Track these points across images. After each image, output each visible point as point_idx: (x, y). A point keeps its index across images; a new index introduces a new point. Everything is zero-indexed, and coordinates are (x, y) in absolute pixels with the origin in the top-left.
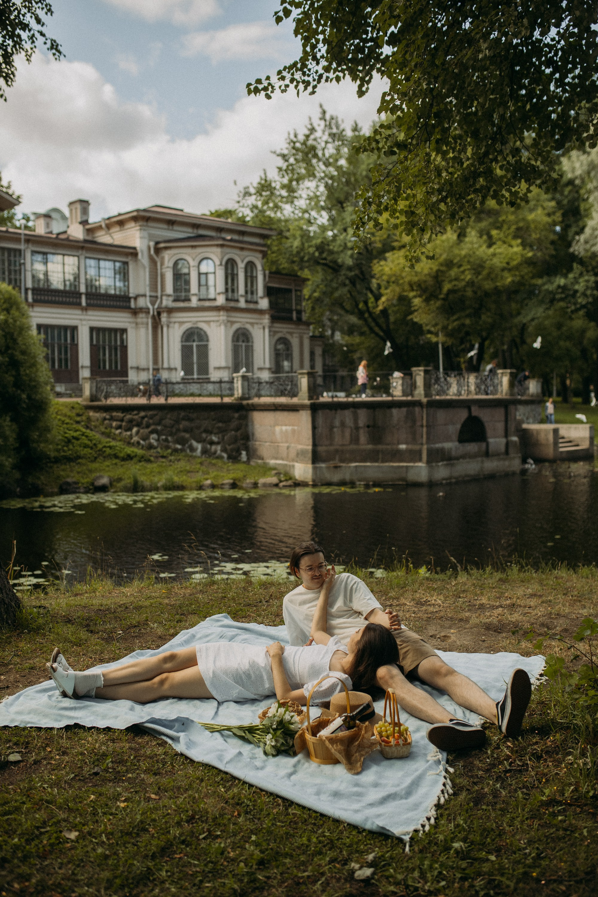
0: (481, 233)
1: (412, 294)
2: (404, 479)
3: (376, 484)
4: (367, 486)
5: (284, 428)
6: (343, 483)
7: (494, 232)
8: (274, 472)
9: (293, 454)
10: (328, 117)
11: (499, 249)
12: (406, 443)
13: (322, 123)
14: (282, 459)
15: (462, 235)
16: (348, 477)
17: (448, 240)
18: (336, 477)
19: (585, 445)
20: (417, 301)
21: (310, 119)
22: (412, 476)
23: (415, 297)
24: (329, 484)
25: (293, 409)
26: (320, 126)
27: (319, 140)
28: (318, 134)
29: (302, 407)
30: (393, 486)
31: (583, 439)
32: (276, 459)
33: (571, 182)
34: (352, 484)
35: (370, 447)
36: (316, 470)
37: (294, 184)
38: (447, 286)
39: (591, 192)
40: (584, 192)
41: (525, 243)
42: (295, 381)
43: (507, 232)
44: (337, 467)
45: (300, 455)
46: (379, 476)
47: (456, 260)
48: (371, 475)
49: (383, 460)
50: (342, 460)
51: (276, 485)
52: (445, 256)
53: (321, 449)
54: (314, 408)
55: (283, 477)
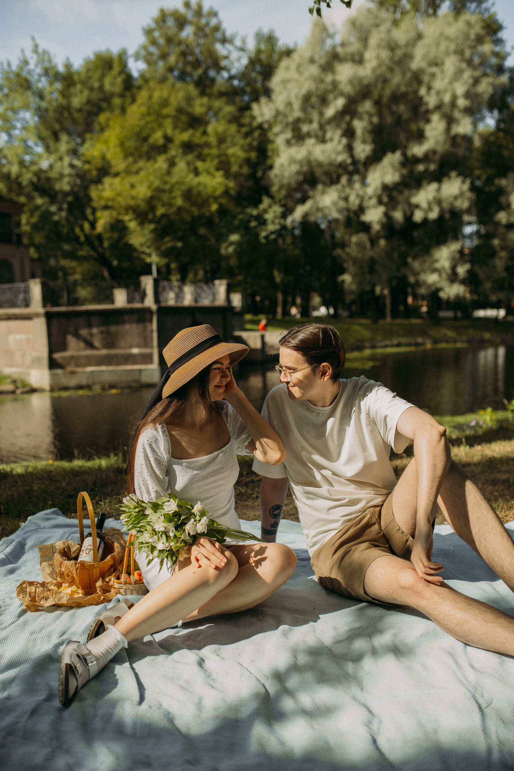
0: (188, 164)
1: (127, 218)
2: (138, 381)
3: (112, 386)
4: (103, 389)
5: (18, 337)
6: (80, 387)
7: (199, 164)
8: (9, 380)
9: (28, 361)
10: (40, 50)
11: (203, 179)
12: (139, 346)
13: (35, 56)
14: (17, 366)
15: (172, 163)
16: (84, 381)
17: (160, 168)
18: (73, 382)
20: (132, 225)
21: (22, 50)
22: (145, 379)
23: (130, 220)
24: (66, 388)
25: (28, 318)
26: (33, 59)
27: (32, 73)
28: (32, 67)
29: (37, 315)
30: (129, 387)
32: (11, 366)
33: (260, 127)
34: (89, 387)
35: (104, 352)
36: (53, 377)
37: (10, 114)
38: (160, 211)
39: (277, 135)
40: (270, 135)
41: (227, 175)
42: (27, 291)
43: (210, 164)
44: (73, 373)
45: (36, 362)
46: (114, 379)
47: (167, 187)
48: (107, 378)
49: (118, 364)
50: (78, 365)
51: (13, 392)
52: (157, 183)
53: (57, 356)
54: (49, 316)
55: (19, 384)
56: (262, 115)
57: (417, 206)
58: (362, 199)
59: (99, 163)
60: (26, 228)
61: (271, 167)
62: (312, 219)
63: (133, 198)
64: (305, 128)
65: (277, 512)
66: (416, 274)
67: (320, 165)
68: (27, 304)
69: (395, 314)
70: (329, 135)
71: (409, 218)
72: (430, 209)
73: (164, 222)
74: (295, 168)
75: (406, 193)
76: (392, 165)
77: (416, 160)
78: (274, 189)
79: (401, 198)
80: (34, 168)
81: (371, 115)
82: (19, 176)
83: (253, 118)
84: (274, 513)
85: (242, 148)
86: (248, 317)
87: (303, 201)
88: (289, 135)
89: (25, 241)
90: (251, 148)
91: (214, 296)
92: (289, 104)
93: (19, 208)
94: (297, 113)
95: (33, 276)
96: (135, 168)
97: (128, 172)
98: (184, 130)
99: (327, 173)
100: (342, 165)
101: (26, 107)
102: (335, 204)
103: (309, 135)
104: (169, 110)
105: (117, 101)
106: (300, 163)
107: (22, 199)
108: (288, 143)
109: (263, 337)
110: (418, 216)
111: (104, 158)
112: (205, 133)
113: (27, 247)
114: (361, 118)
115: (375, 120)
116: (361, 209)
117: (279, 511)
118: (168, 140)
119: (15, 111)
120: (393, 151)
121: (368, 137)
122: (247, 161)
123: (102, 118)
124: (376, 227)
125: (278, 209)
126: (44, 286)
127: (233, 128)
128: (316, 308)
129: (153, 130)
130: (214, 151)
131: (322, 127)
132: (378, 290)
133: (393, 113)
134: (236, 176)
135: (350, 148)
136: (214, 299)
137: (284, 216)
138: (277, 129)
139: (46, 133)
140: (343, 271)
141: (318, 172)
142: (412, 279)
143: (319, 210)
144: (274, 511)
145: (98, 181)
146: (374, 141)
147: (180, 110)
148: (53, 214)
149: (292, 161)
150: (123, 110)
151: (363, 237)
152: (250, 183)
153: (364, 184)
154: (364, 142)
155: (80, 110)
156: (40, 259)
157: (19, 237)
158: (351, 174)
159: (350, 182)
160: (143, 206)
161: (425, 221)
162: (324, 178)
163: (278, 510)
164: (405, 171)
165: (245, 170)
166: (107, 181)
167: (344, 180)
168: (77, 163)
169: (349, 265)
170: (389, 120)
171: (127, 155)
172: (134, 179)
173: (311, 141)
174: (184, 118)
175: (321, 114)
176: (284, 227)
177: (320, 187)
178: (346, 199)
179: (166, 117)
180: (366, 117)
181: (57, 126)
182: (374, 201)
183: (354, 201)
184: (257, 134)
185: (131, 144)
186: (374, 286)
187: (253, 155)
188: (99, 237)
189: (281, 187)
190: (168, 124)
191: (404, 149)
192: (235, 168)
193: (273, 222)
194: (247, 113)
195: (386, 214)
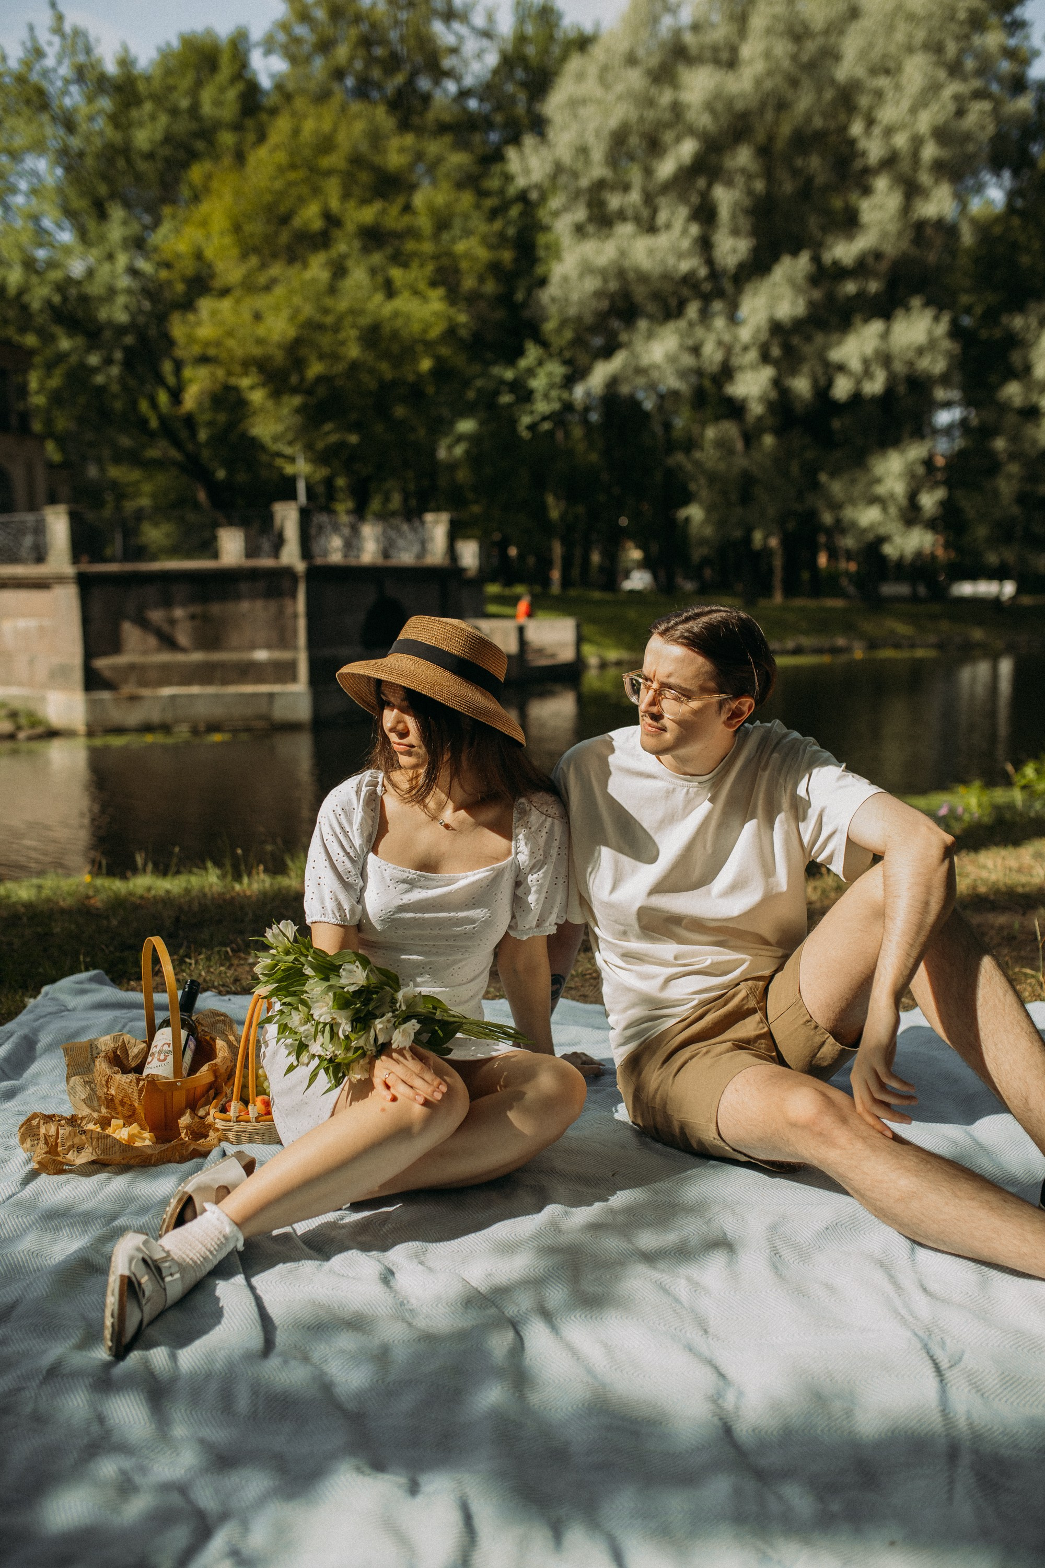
0: (373, 272)
1: (245, 382)
2: (266, 718)
3: (214, 727)
4: (195, 731)
5: (22, 623)
6: (147, 728)
7: (396, 273)
9: (42, 672)
10: (67, 28)
11: (404, 303)
12: (268, 646)
13: (56, 40)
14: (20, 684)
15: (339, 270)
16: (155, 716)
17: (314, 280)
18: (134, 717)
19: (567, 655)
20: (257, 397)
21: (31, 28)
22: (280, 712)
23: (252, 388)
24: (119, 730)
25: (41, 584)
26: (52, 47)
27: (52, 75)
28: (50, 62)
29: (60, 580)
30: (248, 730)
31: (563, 645)
32: (7, 685)
33: (523, 197)
34: (165, 728)
35: (197, 657)
36: (92, 706)
38: (315, 369)
39: (556, 214)
40: (543, 214)
41: (453, 296)
42: (40, 530)
43: (418, 274)
44: (133, 698)
45: (57, 676)
46: (217, 712)
47: (329, 320)
48: (203, 711)
49: (225, 682)
50: (143, 684)
51: (11, 737)
52: (308, 310)
53: (101, 663)
54: (85, 583)
55: (23, 721)
56: (527, 171)
57: (841, 368)
58: (728, 350)
59: (188, 267)
60: (37, 400)
61: (543, 282)
62: (625, 390)
63: (260, 342)
64: (614, 202)
66: (836, 507)
67: (643, 278)
68: (40, 556)
69: (792, 588)
70: (662, 217)
71: (823, 391)
72: (867, 373)
73: (322, 391)
74: (591, 284)
75: (819, 339)
76: (791, 282)
77: (840, 272)
78: (550, 326)
79: (807, 350)
80: (55, 275)
81: (750, 177)
82: (23, 291)
83: (508, 178)
85: (485, 241)
86: (493, 589)
87: (607, 352)
88: (580, 214)
89: (37, 426)
90: (502, 240)
91: (423, 545)
92: (583, 151)
93: (25, 357)
94: (598, 170)
95: (53, 500)
96: (262, 279)
97: (249, 287)
98: (364, 202)
99: (657, 296)
100: (688, 280)
101: (38, 147)
102: (672, 359)
103: (621, 216)
104: (334, 160)
105: (227, 138)
106: (603, 274)
107: (30, 340)
108: (579, 230)
109: (521, 630)
110: (842, 388)
111: (199, 256)
112: (407, 208)
113: (41, 439)
114: (729, 183)
115: (759, 186)
116: (727, 372)
118: (332, 221)
119: (15, 155)
120: (795, 253)
121: (745, 223)
122: (495, 268)
123: (196, 173)
124: (756, 409)
125: (556, 369)
126: (75, 519)
127: (467, 199)
128: (630, 572)
129: (302, 201)
130: (427, 247)
131: (649, 199)
132: (758, 538)
133: (795, 173)
134: (472, 299)
135: (705, 245)
136: (423, 551)
137: (569, 381)
138: (556, 202)
139: (79, 203)
140: (687, 499)
141: (640, 293)
142: (827, 518)
143: (640, 371)
145: (187, 305)
146: (755, 232)
147: (357, 160)
148: (93, 371)
149: (587, 269)
150: (240, 157)
151: (730, 429)
152: (499, 314)
153: (733, 319)
154: (735, 232)
155: (150, 156)
156: (66, 465)
157: (25, 418)
158: (706, 299)
159: (705, 315)
160: (279, 357)
161: (857, 398)
162: (651, 306)
164: (817, 295)
165: (490, 287)
166: (205, 305)
167: (692, 310)
168: (144, 266)
169: (699, 486)
170: (788, 187)
171: (246, 251)
172: (262, 302)
173: (625, 229)
174: (364, 177)
175: (648, 172)
176: (568, 407)
177: (643, 324)
178: (696, 350)
179: (329, 173)
180: (740, 180)
181: (103, 189)
182: (752, 355)
183: (712, 354)
184: (514, 212)
185: (256, 228)
186: (749, 531)
187: (507, 256)
188: (189, 421)
189: (564, 322)
190: (333, 189)
191: (817, 248)
192: (469, 283)
193: (546, 396)
194: (496, 168)
195: (777, 383)
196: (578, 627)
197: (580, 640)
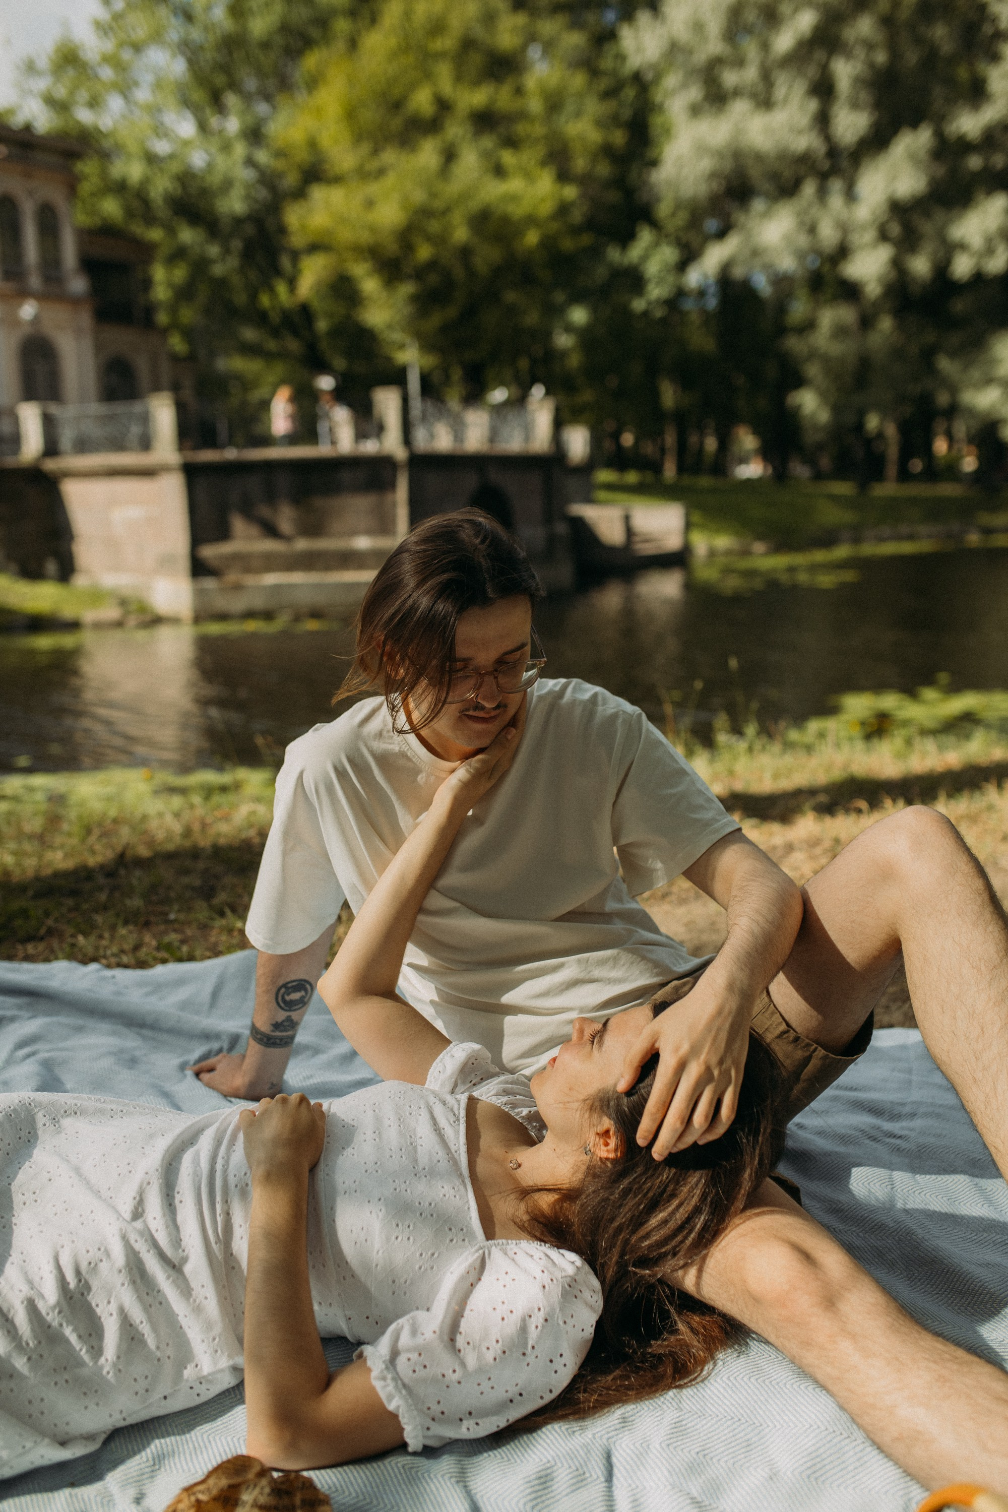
0: (486, 155)
1: (358, 270)
3: (316, 614)
4: (297, 618)
5: (131, 512)
6: (249, 615)
7: (508, 158)
8: (113, 599)
9: (150, 559)
11: (514, 185)
12: (369, 532)
14: (129, 571)
15: (450, 156)
16: (258, 602)
17: (424, 167)
18: (238, 604)
19: (673, 542)
20: (370, 285)
23: (365, 276)
24: (223, 617)
25: (147, 472)
29: (166, 468)
31: (670, 533)
32: (117, 571)
33: (636, 76)
34: (268, 615)
35: (302, 544)
36: (199, 594)
37: (127, 55)
38: (424, 252)
39: (674, 92)
40: (658, 96)
41: (563, 177)
42: (145, 419)
43: (530, 156)
44: (238, 587)
45: (165, 563)
46: (320, 599)
47: (438, 204)
48: (306, 599)
49: (328, 568)
50: (248, 570)
51: (119, 624)
52: (419, 196)
53: (209, 552)
54: (191, 471)
55: (133, 607)
56: (639, 49)
57: (962, 246)
58: (844, 228)
59: (302, 156)
60: (161, 292)
61: (654, 163)
62: (738, 272)
63: (372, 229)
64: (730, 78)
65: (295, 996)
66: (954, 390)
67: (759, 157)
68: (146, 444)
69: (904, 475)
70: (780, 92)
71: (942, 270)
72: (989, 250)
73: (433, 279)
74: (706, 164)
75: (939, 215)
76: (913, 158)
77: (964, 146)
78: (663, 210)
79: (927, 228)
80: (175, 167)
81: (870, 46)
82: (146, 181)
83: (621, 57)
84: (287, 998)
85: (599, 123)
86: (604, 476)
87: (721, 234)
88: (695, 93)
89: (162, 318)
90: (614, 120)
91: (528, 431)
92: (698, 27)
93: (146, 251)
94: (714, 46)
95: (157, 388)
96: (373, 165)
97: (364, 175)
98: (476, 83)
99: (774, 177)
100: (804, 160)
101: (157, 37)
102: (787, 239)
103: (737, 93)
104: (447, 43)
105: (342, 25)
106: (719, 154)
107: (155, 234)
108: (695, 111)
109: (627, 519)
110: (962, 267)
111: (312, 144)
112: (519, 91)
113: (164, 332)
114: (848, 55)
115: (881, 57)
116: (843, 252)
117: (303, 993)
118: (444, 106)
119: (137, 48)
120: (914, 125)
121: (865, 96)
122: (607, 151)
123: (311, 61)
124: (873, 290)
125: (668, 254)
126: (181, 409)
127: (578, 80)
128: (744, 460)
129: (413, 86)
130: (538, 130)
131: (767, 77)
132: (873, 422)
133: (919, 40)
134: (584, 181)
135: (823, 120)
136: (527, 438)
137: (682, 266)
138: (671, 80)
139: (198, 96)
140: (798, 381)
141: (755, 173)
142: (943, 399)
143: (756, 253)
144: (289, 994)
145: (300, 194)
146: (878, 105)
147: (468, 44)
148: (211, 262)
149: (701, 149)
150: (353, 44)
151: (846, 314)
152: (613, 197)
153: (850, 195)
154: (855, 105)
155: (265, 45)
156: (191, 357)
157: (149, 311)
158: (824, 177)
159: (822, 193)
160: (392, 248)
161: (978, 278)
162: (767, 186)
163: (299, 991)
164: (940, 171)
165: (604, 170)
166: (319, 194)
167: (809, 189)
168: (262, 157)
169: (813, 370)
170: (912, 57)
171: (359, 137)
172: (373, 188)
173: (740, 107)
174: (476, 60)
175: (765, 46)
176: (681, 293)
177: (758, 205)
178: (812, 230)
179: (441, 55)
180: (860, 53)
181: (220, 80)
182: (869, 236)
183: (828, 234)
184: (630, 93)
185: (369, 116)
186: (861, 414)
187: (619, 138)
188: (305, 311)
189: (678, 206)
190: (444, 72)
191: (939, 121)
192: (580, 164)
193: (660, 281)
194: (610, 50)
195: (897, 264)
196: (688, 516)
197: (688, 526)
